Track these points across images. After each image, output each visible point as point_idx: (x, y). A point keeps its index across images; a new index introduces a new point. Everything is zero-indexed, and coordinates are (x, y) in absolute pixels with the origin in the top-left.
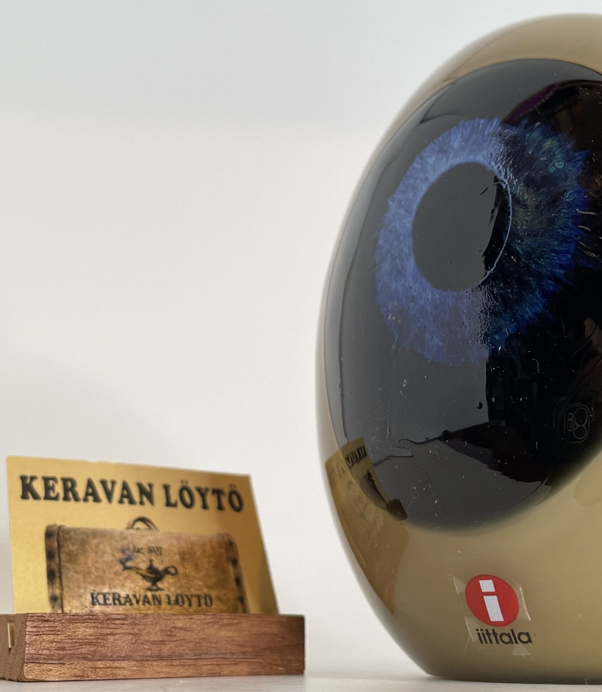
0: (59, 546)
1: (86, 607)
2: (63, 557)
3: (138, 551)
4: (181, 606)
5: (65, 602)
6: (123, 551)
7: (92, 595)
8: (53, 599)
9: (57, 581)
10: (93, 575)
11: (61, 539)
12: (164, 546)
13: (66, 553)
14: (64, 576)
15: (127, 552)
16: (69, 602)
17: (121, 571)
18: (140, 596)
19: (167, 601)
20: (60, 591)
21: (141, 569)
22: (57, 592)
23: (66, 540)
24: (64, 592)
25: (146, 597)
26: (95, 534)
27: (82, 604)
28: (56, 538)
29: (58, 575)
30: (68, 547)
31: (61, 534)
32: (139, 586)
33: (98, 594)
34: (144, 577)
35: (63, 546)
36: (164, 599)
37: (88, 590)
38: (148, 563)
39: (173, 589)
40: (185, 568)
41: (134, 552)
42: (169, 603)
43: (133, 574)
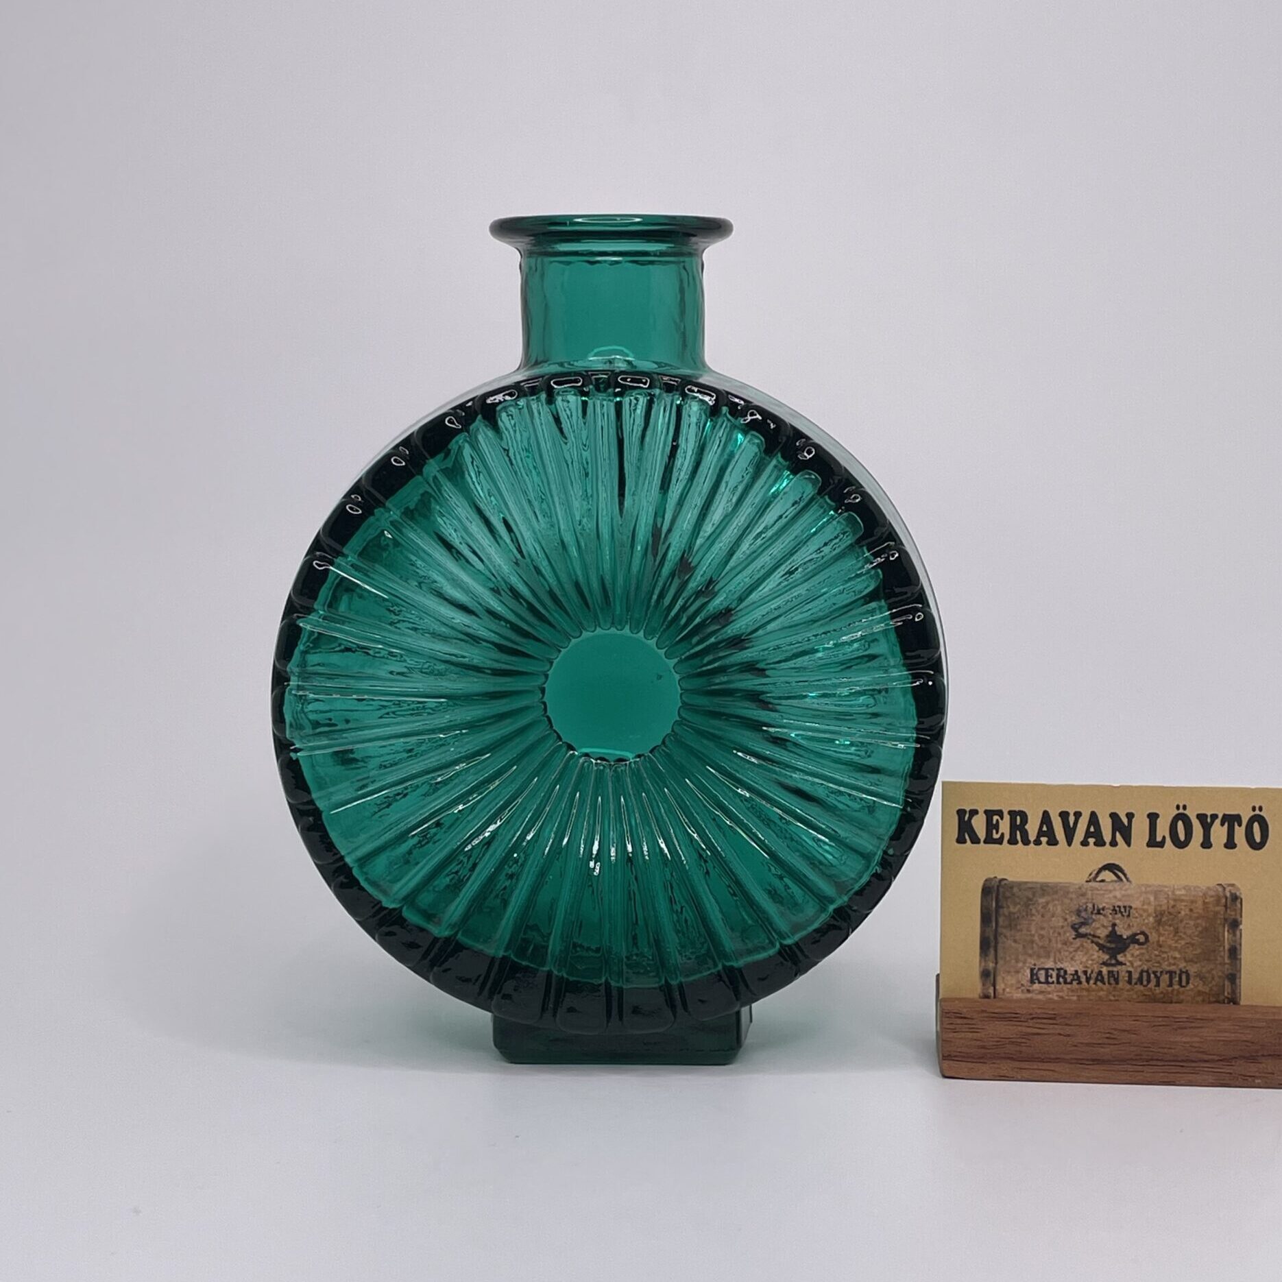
0: (998, 907)
1: (1022, 985)
2: (1001, 920)
3: (1099, 913)
4: (1144, 986)
5: (999, 979)
6: (1078, 913)
7: (1032, 970)
8: (985, 974)
9: (992, 952)
10: (1035, 945)
11: (1000, 897)
12: (1136, 904)
13: (1005, 916)
14: (1000, 946)
15: (1083, 914)
16: (1003, 978)
17: (1071, 939)
18: (1092, 972)
19: (1127, 979)
20: (994, 965)
21: (1099, 937)
22: (991, 965)
23: (1006, 898)
24: (999, 966)
25: (1100, 973)
26: (1045, 889)
27: (1019, 982)
28: (994, 895)
29: (993, 944)
30: (1008, 907)
31: (1001, 890)
32: (1092, 960)
33: (1039, 969)
34: (1101, 947)
35: (1002, 907)
36: (1124, 976)
37: (1027, 965)
38: (1110, 929)
39: (1137, 963)
40: (1160, 935)
41: (1092, 913)
42: (1130, 982)
43: (1087, 943)
